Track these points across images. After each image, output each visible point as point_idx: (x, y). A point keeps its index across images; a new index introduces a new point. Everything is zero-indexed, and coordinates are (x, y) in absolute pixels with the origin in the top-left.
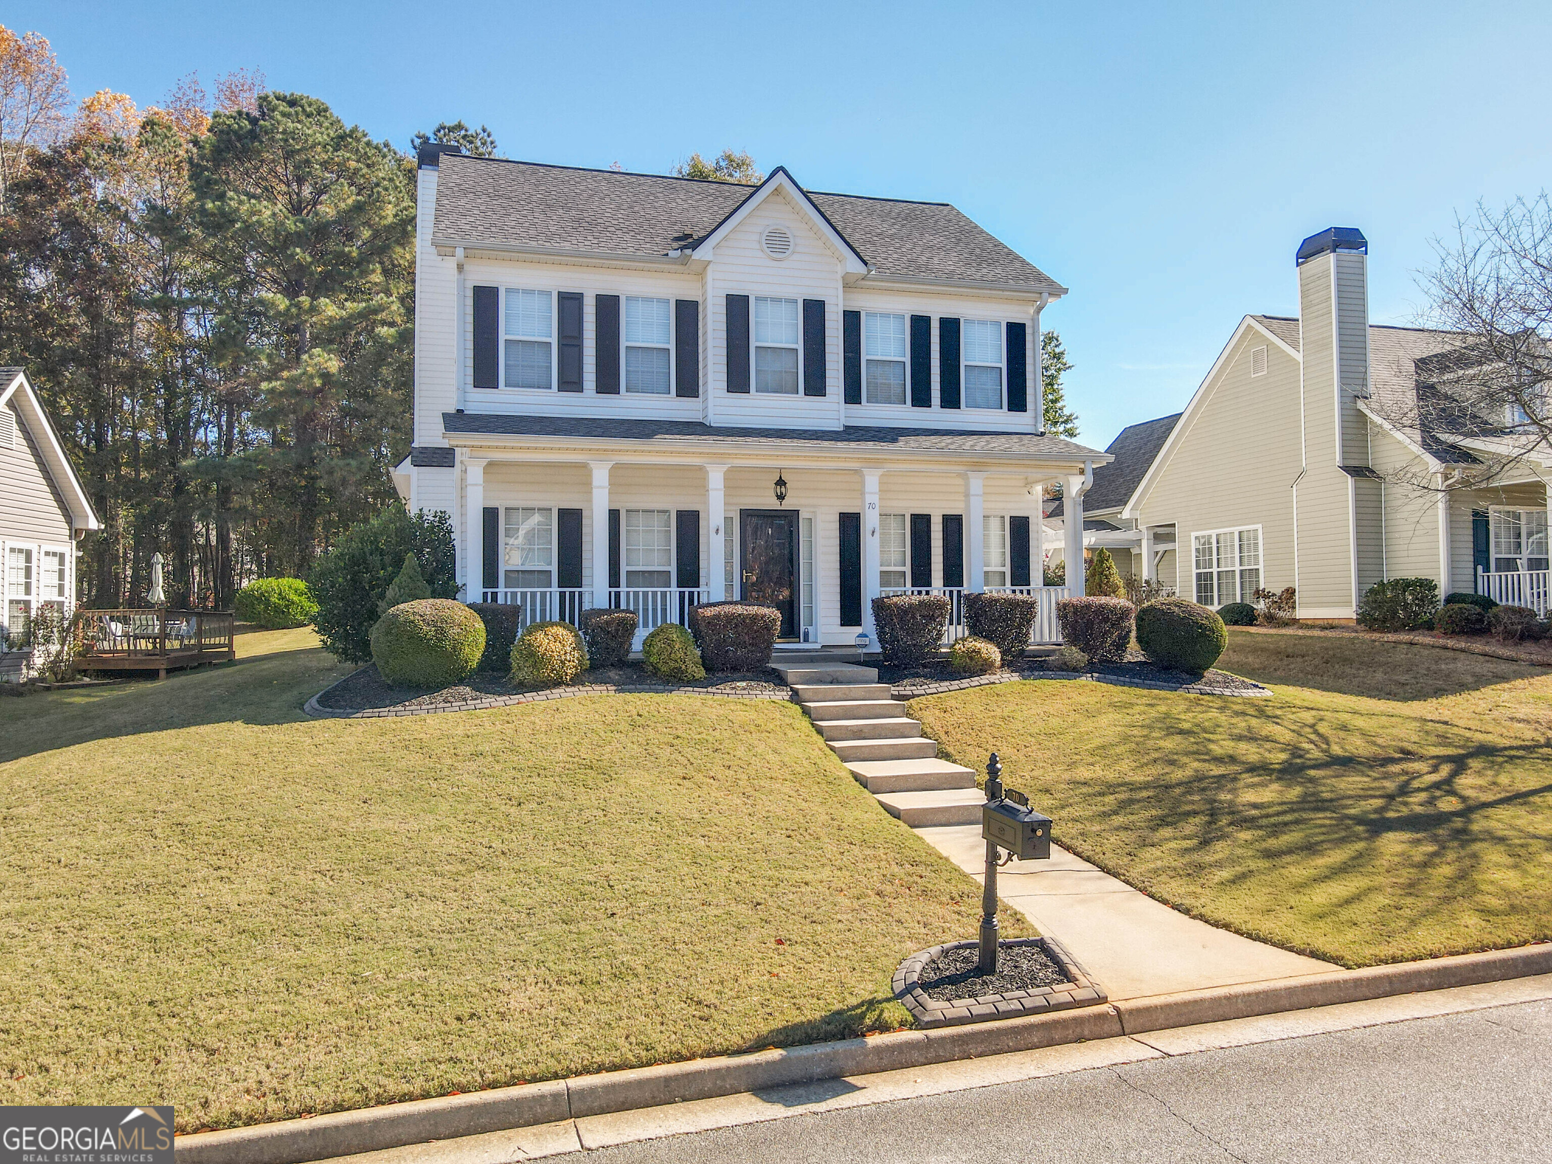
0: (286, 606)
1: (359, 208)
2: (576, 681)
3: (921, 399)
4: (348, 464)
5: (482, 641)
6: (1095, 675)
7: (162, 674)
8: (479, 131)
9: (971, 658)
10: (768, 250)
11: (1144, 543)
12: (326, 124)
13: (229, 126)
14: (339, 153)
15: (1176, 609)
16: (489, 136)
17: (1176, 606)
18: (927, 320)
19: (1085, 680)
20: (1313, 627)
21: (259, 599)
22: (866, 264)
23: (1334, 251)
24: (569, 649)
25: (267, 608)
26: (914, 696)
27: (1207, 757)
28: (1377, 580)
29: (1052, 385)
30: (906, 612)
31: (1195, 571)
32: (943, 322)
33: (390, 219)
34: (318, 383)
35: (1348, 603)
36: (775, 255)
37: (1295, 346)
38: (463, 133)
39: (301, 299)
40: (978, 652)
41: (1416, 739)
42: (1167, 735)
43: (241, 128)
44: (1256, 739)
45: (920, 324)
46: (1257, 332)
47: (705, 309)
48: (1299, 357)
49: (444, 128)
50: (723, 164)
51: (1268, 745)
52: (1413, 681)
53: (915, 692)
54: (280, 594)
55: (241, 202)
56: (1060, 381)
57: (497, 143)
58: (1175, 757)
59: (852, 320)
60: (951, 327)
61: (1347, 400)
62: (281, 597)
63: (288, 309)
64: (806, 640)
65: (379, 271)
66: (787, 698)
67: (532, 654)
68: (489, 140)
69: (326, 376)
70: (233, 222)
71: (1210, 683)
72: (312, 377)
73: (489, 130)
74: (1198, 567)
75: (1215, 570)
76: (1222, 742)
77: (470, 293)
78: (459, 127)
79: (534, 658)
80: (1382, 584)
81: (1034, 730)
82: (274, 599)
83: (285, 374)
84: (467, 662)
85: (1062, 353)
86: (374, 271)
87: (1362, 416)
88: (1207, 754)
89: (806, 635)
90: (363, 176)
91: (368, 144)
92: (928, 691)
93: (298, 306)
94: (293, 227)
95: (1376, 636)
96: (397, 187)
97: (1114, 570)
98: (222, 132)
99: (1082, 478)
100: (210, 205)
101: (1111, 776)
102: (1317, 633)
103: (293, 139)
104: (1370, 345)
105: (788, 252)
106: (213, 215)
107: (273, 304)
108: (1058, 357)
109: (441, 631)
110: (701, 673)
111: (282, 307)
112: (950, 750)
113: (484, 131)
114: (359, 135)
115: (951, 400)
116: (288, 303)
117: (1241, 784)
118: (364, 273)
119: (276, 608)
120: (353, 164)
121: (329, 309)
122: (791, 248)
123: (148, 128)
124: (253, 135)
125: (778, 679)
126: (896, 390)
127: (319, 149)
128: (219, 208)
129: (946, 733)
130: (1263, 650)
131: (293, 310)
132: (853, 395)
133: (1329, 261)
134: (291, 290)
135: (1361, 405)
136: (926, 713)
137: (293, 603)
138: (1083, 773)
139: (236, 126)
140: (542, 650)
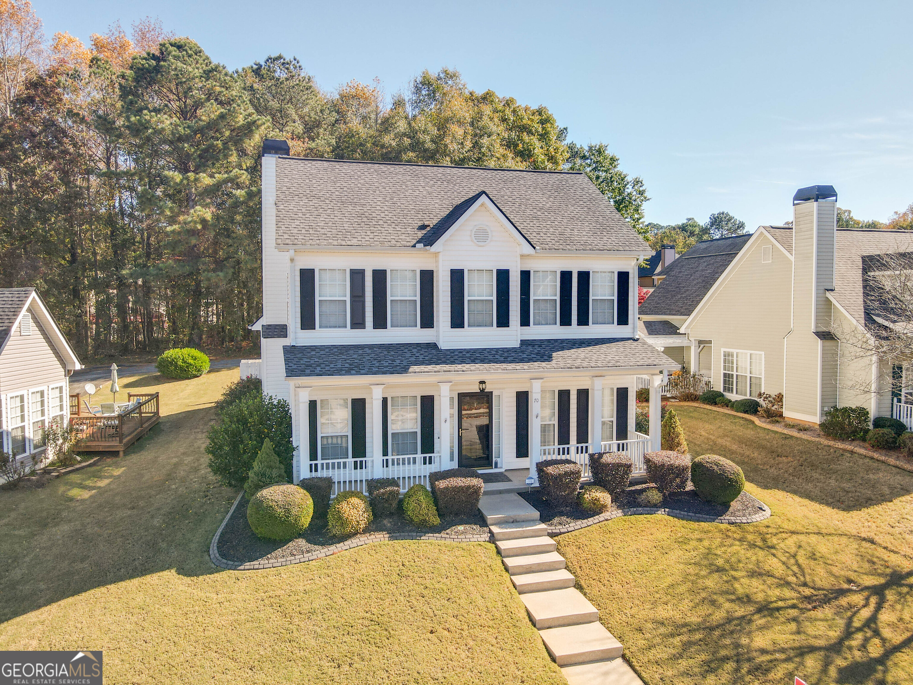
0: (187, 367)
1: (222, 117)
2: (367, 530)
3: (565, 321)
4: (218, 275)
5: (311, 511)
6: (667, 510)
7: (121, 454)
8: (292, 59)
9: (594, 504)
10: (475, 241)
11: (693, 348)
12: (201, 61)
13: (143, 65)
14: (209, 82)
15: (715, 467)
16: (298, 62)
17: (715, 464)
18: (570, 273)
19: (661, 515)
20: (793, 427)
21: (171, 363)
22: (534, 248)
23: (817, 201)
24: (361, 513)
25: (176, 368)
26: (561, 533)
27: (733, 597)
28: (833, 405)
29: (638, 210)
30: (556, 478)
31: (722, 371)
32: (580, 274)
33: (242, 122)
34: (199, 227)
35: (815, 414)
36: (480, 244)
37: (790, 251)
38: (282, 61)
39: (189, 174)
40: (598, 500)
41: (855, 567)
42: (710, 573)
43: (150, 65)
44: (760, 574)
45: (566, 276)
46: (765, 236)
47: (438, 276)
48: (792, 258)
49: (271, 59)
50: (442, 75)
51: (770, 581)
52: (853, 489)
53: (562, 531)
54: (183, 360)
55: (151, 117)
56: (642, 208)
57: (303, 67)
58: (715, 597)
59: (525, 276)
60: (584, 277)
61: (822, 291)
62: (184, 361)
63: (182, 181)
64: (496, 467)
65: (235, 155)
66: (487, 539)
67: (340, 518)
68: (298, 65)
69: (204, 221)
70: (147, 128)
71: (733, 514)
72: (196, 222)
73: (298, 59)
74: (725, 369)
75: (735, 373)
76: (742, 580)
77: (298, 274)
78: (280, 57)
79: (342, 521)
80: (836, 410)
81: (631, 568)
82: (180, 363)
83: (181, 218)
84: (303, 526)
85: (644, 191)
86: (232, 155)
87: (828, 302)
88: (733, 593)
89: (496, 464)
90: (224, 95)
91: (226, 75)
92: (570, 529)
93: (187, 179)
94: (183, 131)
95: (832, 443)
96: (244, 102)
97: (678, 423)
98: (138, 69)
99: (661, 376)
100: (133, 119)
101: (678, 617)
102: (794, 433)
103: (181, 74)
104: (835, 239)
105: (488, 241)
106: (135, 124)
107: (173, 178)
108: (641, 193)
109: (288, 511)
110: (436, 521)
111: (178, 180)
112: (583, 583)
113: (295, 60)
114: (221, 69)
115: (583, 321)
116: (181, 177)
117: (754, 627)
118: (226, 156)
119: (181, 368)
120: (218, 89)
121: (206, 180)
122: (489, 239)
123: (95, 62)
124: (157, 69)
125: (482, 522)
126: (550, 316)
127: (197, 80)
128: (139, 120)
129: (580, 567)
130: (764, 447)
131: (185, 182)
132: (525, 321)
133: (813, 206)
134: (184, 170)
135: (829, 295)
136: (568, 549)
137: (191, 365)
138: (662, 613)
139: (147, 65)
140: (346, 515)
